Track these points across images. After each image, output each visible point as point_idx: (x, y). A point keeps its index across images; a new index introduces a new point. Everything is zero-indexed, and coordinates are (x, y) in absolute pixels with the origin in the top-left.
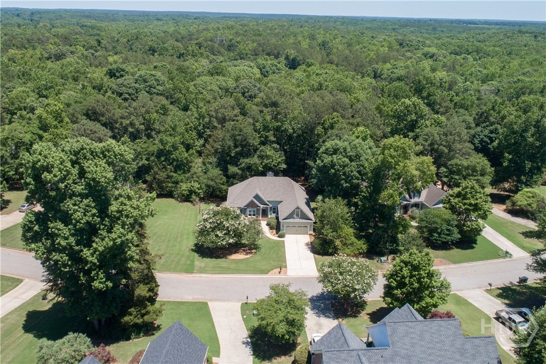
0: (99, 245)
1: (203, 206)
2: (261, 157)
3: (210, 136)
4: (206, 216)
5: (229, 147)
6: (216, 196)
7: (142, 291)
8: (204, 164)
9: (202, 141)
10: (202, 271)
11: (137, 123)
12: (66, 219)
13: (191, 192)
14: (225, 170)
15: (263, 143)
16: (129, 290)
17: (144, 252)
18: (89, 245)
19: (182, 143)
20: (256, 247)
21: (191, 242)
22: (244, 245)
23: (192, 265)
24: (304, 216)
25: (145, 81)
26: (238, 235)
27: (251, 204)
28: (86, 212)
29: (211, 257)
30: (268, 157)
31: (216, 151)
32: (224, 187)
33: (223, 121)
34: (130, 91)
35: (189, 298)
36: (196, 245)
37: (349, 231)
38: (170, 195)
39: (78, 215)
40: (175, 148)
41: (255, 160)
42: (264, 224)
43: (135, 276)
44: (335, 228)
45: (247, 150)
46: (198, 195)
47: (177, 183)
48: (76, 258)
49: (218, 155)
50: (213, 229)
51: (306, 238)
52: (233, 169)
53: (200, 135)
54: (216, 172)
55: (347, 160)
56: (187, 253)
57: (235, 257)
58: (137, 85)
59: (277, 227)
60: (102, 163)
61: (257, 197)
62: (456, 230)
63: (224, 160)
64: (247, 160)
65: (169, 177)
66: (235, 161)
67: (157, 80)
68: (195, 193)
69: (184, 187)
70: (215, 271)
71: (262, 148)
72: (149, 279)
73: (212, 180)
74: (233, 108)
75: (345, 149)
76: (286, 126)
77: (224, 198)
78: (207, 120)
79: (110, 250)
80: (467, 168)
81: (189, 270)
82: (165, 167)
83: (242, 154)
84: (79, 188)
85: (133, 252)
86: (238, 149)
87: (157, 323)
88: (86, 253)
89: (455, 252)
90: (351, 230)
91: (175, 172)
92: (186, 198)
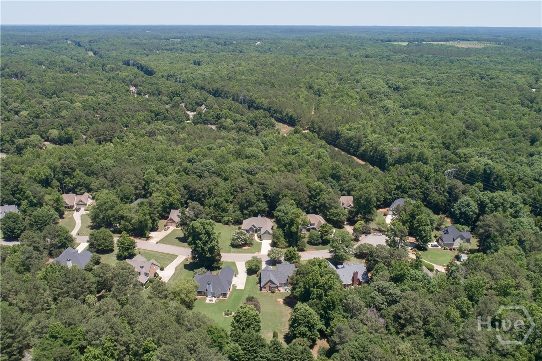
0: (209, 246)
1: (233, 227)
2: (257, 207)
3: (236, 195)
4: (234, 234)
5: (244, 203)
6: (238, 222)
7: (217, 257)
8: (234, 208)
9: (233, 197)
10: (233, 252)
11: (205, 190)
12: (201, 240)
13: (229, 221)
14: (242, 212)
15: (258, 201)
16: (214, 257)
17: (218, 247)
18: (206, 246)
19: (224, 200)
20: (252, 244)
21: (229, 243)
22: (248, 244)
23: (230, 250)
24: (269, 234)
25: (206, 166)
26: (245, 240)
27: (251, 228)
28: (205, 238)
29: (236, 248)
30: (260, 207)
31: (239, 202)
32: (242, 219)
33: (241, 189)
34: (200, 171)
35: (229, 261)
36: (231, 244)
37: (282, 239)
38: (220, 222)
39: (204, 239)
40: (222, 202)
41: (254, 208)
42: (256, 235)
43: (216, 254)
44: (278, 238)
45: (251, 204)
46: (231, 222)
47: (223, 217)
48: (203, 249)
49: (240, 205)
50: (237, 239)
51: (270, 241)
52: (245, 212)
53: (232, 194)
54: (239, 213)
55: (283, 214)
56: (228, 246)
57: (244, 248)
58: (203, 168)
59: (260, 237)
60: (209, 226)
61: (253, 226)
62: (320, 239)
63: (242, 208)
64: (251, 208)
65: (219, 214)
66: (246, 208)
67: (211, 165)
68: (230, 221)
69: (226, 219)
70: (237, 252)
71: (258, 203)
72: (219, 255)
73: (237, 216)
74: (246, 182)
75: (283, 210)
76: (268, 192)
77: (241, 223)
78: (235, 188)
79: (211, 247)
80: (336, 213)
81: (229, 252)
82: (218, 210)
83: (249, 206)
84: (204, 232)
85: (216, 247)
86: (248, 204)
87: (221, 267)
88: (205, 248)
89: (321, 246)
90: (283, 239)
91: (222, 212)
92: (227, 224)
